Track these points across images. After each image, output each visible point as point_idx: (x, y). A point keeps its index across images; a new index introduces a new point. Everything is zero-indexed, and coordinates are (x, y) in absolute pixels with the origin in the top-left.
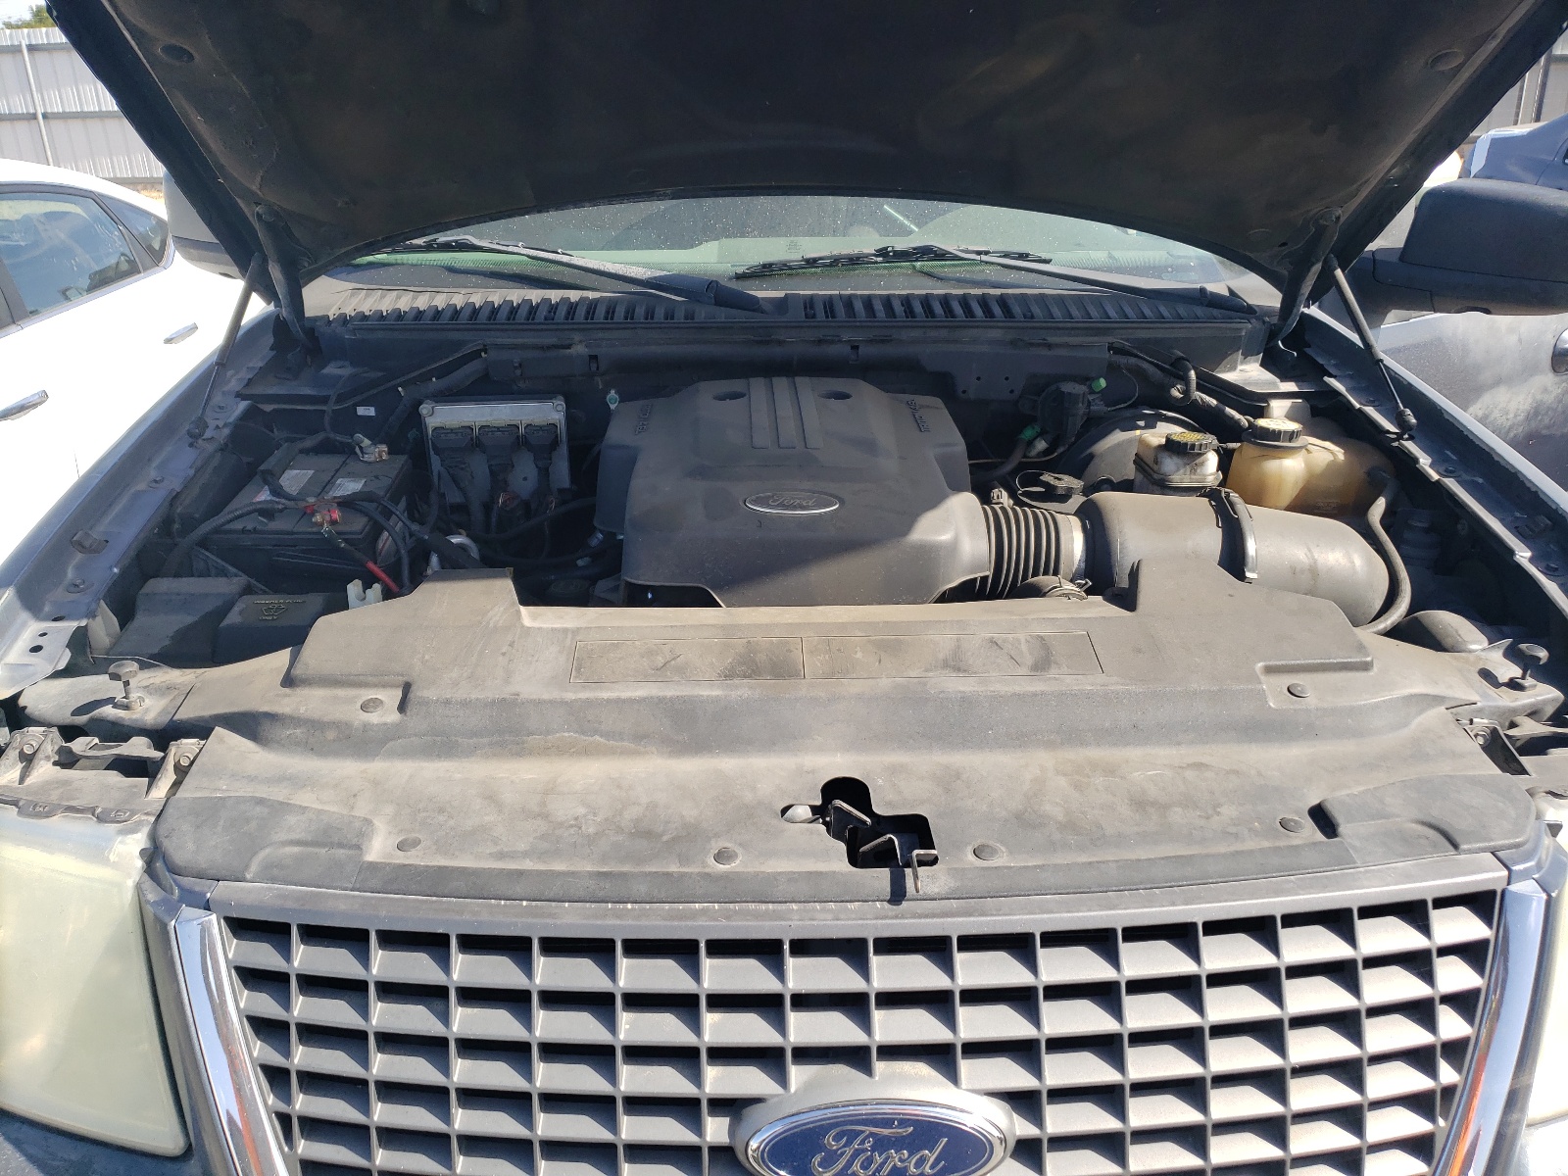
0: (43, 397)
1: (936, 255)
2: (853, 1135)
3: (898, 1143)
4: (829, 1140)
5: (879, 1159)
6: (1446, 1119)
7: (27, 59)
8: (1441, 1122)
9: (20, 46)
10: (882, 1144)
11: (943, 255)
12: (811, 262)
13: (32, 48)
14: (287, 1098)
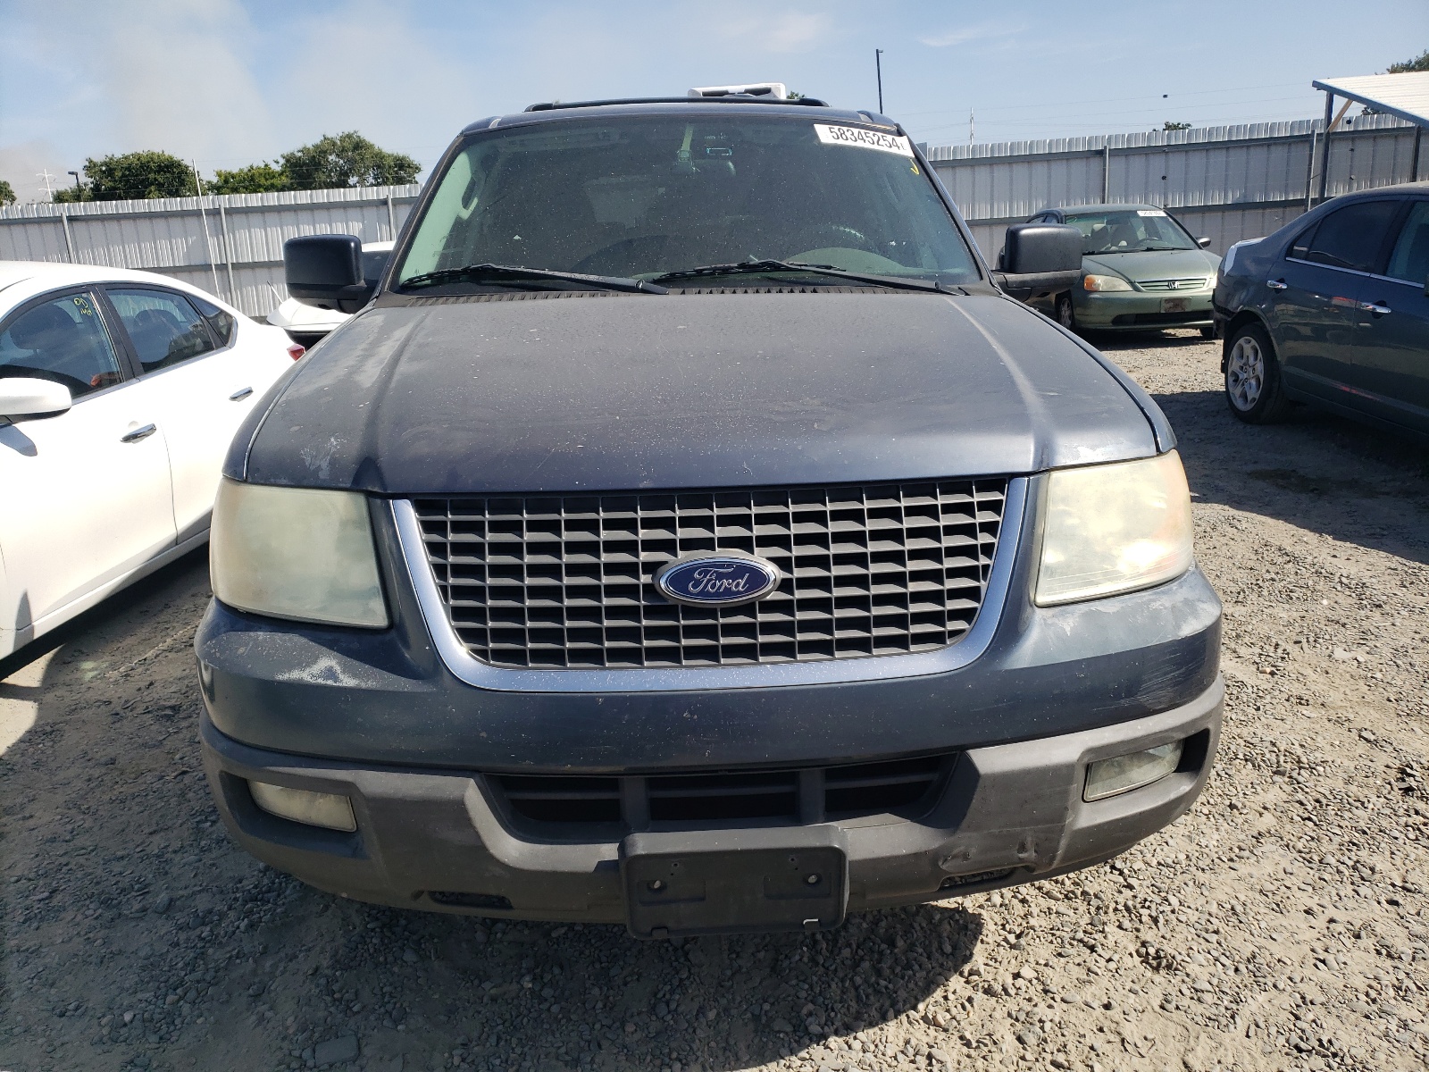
0: (152, 429)
1: (775, 267)
2: (706, 573)
3: (727, 576)
4: (696, 575)
5: (718, 584)
6: (985, 580)
7: (66, 227)
8: (982, 582)
9: (61, 217)
10: (720, 577)
11: (779, 267)
12: (700, 272)
13: (71, 219)
14: (445, 579)
